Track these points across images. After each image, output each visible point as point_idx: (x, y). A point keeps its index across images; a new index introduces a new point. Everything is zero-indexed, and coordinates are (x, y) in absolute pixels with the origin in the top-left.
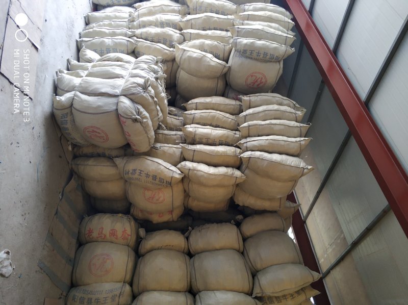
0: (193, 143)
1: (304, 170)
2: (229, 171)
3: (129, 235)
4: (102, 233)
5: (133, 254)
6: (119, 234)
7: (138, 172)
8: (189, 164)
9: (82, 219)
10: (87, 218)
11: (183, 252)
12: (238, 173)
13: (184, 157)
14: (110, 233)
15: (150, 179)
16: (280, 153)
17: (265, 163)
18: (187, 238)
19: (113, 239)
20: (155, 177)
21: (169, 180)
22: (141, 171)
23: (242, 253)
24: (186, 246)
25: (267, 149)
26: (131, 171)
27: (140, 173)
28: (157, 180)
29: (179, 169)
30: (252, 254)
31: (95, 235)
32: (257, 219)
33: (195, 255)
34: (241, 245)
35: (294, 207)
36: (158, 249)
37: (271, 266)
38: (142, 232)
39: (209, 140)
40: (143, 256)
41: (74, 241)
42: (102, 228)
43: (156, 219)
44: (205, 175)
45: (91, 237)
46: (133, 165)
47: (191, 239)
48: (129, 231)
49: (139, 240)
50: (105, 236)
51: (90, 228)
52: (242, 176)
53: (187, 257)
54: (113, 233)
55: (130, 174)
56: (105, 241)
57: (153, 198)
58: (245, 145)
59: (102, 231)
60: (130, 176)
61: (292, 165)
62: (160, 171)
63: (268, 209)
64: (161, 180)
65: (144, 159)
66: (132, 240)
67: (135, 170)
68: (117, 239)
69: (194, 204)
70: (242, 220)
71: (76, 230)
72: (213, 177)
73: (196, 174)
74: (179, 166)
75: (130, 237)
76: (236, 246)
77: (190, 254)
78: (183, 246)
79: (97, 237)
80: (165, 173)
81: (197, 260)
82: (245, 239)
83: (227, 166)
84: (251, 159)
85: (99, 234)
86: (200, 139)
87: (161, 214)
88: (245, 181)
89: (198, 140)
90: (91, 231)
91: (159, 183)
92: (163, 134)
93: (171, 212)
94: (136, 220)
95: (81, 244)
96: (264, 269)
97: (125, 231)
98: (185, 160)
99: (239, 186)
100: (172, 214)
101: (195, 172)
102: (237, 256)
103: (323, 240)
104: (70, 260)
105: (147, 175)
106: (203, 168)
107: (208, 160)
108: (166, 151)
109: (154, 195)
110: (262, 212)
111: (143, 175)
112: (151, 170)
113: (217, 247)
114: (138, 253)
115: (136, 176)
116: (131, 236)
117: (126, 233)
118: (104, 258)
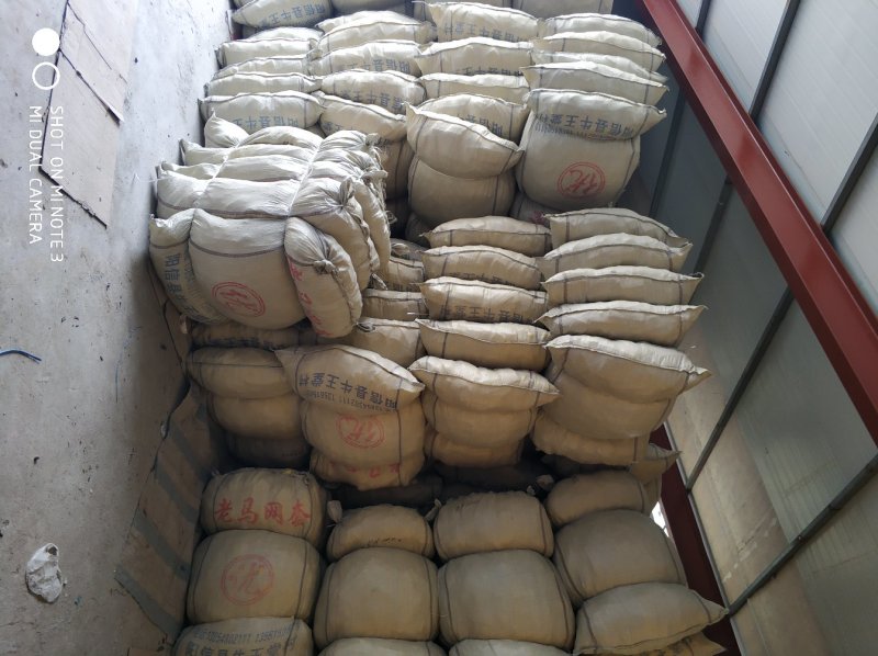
0: (445, 316)
1: (687, 378)
2: (523, 378)
3: (306, 516)
4: (249, 511)
5: (314, 556)
6: (287, 512)
7: (326, 379)
8: (434, 363)
9: (208, 479)
10: (218, 479)
11: (423, 554)
12: (541, 383)
13: (424, 347)
14: (267, 511)
15: (353, 395)
16: (636, 340)
17: (602, 362)
18: (431, 524)
19: (273, 523)
20: (362, 391)
21: (392, 397)
22: (333, 377)
23: (552, 559)
24: (429, 541)
25: (605, 331)
26: (312, 378)
27: (331, 382)
28: (368, 397)
29: (413, 373)
30: (572, 560)
31: (235, 513)
32: (583, 483)
33: (446, 561)
34: (548, 541)
35: (666, 458)
36: (369, 546)
37: (615, 587)
38: (335, 509)
39: (478, 310)
40: (337, 560)
41: (191, 527)
42: (251, 500)
43: (365, 481)
44: (470, 387)
45: (226, 518)
46: (316, 365)
47: (440, 526)
48: (306, 508)
49: (328, 527)
50: (256, 516)
51: (224, 500)
52: (550, 390)
53: (432, 566)
54: (273, 511)
55: (310, 385)
56: (255, 527)
57: (357, 436)
58: (557, 321)
59: (250, 505)
60: (310, 387)
61: (662, 365)
62: (372, 378)
63: (608, 463)
64: (376, 398)
65: (340, 353)
66: (314, 526)
67: (319, 376)
68: (281, 522)
69: (447, 451)
70: (552, 486)
71: (196, 505)
72: (487, 391)
73: (450, 383)
74: (414, 366)
75: (309, 519)
76: (538, 543)
77: (437, 560)
78: (422, 541)
79: (240, 520)
80: (385, 382)
81: (452, 572)
82: (557, 529)
83: (517, 368)
84: (570, 352)
85: (243, 513)
86: (460, 308)
87: (374, 470)
88: (556, 401)
89: (454, 310)
90: (226, 507)
91: (372, 403)
92: (379, 298)
93: (397, 466)
94: (321, 482)
95: (204, 533)
96: (599, 594)
97: (298, 506)
98: (425, 353)
99: (542, 410)
100: (398, 471)
101: (449, 379)
102: (539, 566)
103: (730, 532)
104: (182, 568)
105: (347, 387)
106: (465, 371)
107: (476, 354)
108: (385, 334)
109: (361, 429)
110: (595, 469)
111: (338, 385)
112: (353, 375)
113: (497, 543)
114: (326, 555)
115: (323, 388)
116: (311, 516)
117: (300, 510)
118: (254, 564)
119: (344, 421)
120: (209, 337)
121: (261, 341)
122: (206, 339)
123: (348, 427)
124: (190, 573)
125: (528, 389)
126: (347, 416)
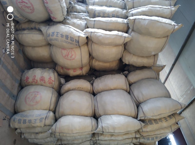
0: (94, 16)
1: (175, 27)
2: (120, 33)
3: (53, 81)
4: (35, 79)
5: (56, 94)
6: (47, 79)
7: (55, 34)
8: (90, 30)
10: (26, 71)
11: (90, 93)
12: (126, 35)
13: (87, 26)
14: (40, 79)
15: (64, 39)
17: (147, 22)
18: (92, 84)
19: (42, 83)
20: (67, 37)
21: (77, 39)
22: (58, 33)
23: (129, 93)
24: (91, 89)
25: (147, 14)
26: (51, 34)
27: (57, 34)
28: (69, 39)
29: (84, 32)
30: (136, 92)
31: (30, 80)
32: (138, 72)
33: (97, 94)
34: (128, 88)
35: (162, 67)
36: (73, 90)
37: (150, 99)
38: (63, 81)
39: (105, 14)
40: (63, 95)
41: (17, 85)
42: (35, 76)
43: (72, 73)
44: (103, 35)
45: (28, 82)
46: (52, 30)
47: (95, 84)
48: (53, 78)
49: (61, 86)
50: (37, 81)
51: (27, 76)
53: (92, 96)
54: (42, 79)
55: (50, 36)
56: (36, 84)
57: (68, 55)
58: (131, 12)
59: (35, 77)
60: (51, 37)
61: (166, 22)
62: (70, 32)
64: (72, 39)
65: (60, 25)
66: (56, 84)
67: (53, 33)
68: (45, 83)
69: (97, 64)
71: (19, 78)
72: (108, 36)
73: (96, 35)
75: (54, 82)
76: (125, 87)
77: (94, 94)
78: (89, 89)
79: (32, 82)
80: (75, 33)
81: (98, 97)
82: (130, 85)
84: (136, 20)
85: (33, 80)
86: (99, 13)
87: (74, 69)
89: (97, 14)
90: (28, 78)
91: (71, 42)
92: (73, 14)
93: (81, 68)
94: (57, 72)
95: (22, 87)
96: (145, 101)
97: (50, 78)
98: (88, 28)
100: (82, 70)
101: (96, 33)
102: (126, 94)
105: (62, 36)
106: (101, 32)
107: (105, 27)
108: (75, 22)
109: (68, 53)
111: (59, 36)
112: (64, 31)
113: (112, 88)
115: (55, 37)
116: (55, 81)
117: (51, 79)
118: (35, 94)
119: (63, 51)
120: (21, 27)
121: (37, 28)
122: (20, 28)
123: (65, 52)
124: (16, 98)
125: (121, 36)
126: (64, 49)
